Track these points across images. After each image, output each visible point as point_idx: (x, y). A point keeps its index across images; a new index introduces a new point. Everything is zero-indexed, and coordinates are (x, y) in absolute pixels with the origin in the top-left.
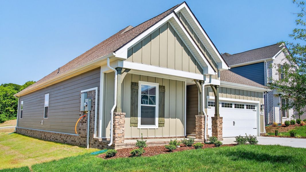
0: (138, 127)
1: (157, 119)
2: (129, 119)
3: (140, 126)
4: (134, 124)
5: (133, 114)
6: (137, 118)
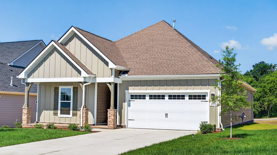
0: (58, 116)
2: (53, 111)
4: (56, 114)
6: (57, 111)
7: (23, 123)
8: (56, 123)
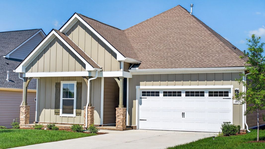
0: (60, 116)
1: (75, 110)
2: (54, 110)
3: (61, 114)
4: (57, 113)
5: (57, 107)
6: (59, 109)
7: (21, 123)
8: (57, 124)
